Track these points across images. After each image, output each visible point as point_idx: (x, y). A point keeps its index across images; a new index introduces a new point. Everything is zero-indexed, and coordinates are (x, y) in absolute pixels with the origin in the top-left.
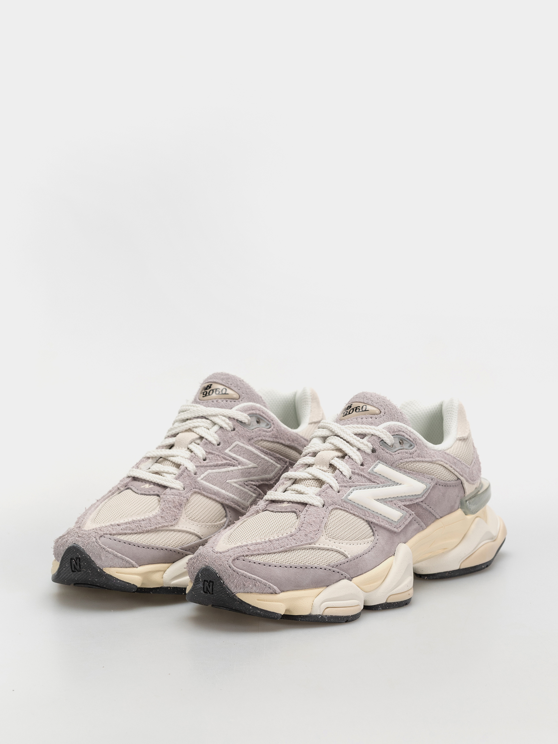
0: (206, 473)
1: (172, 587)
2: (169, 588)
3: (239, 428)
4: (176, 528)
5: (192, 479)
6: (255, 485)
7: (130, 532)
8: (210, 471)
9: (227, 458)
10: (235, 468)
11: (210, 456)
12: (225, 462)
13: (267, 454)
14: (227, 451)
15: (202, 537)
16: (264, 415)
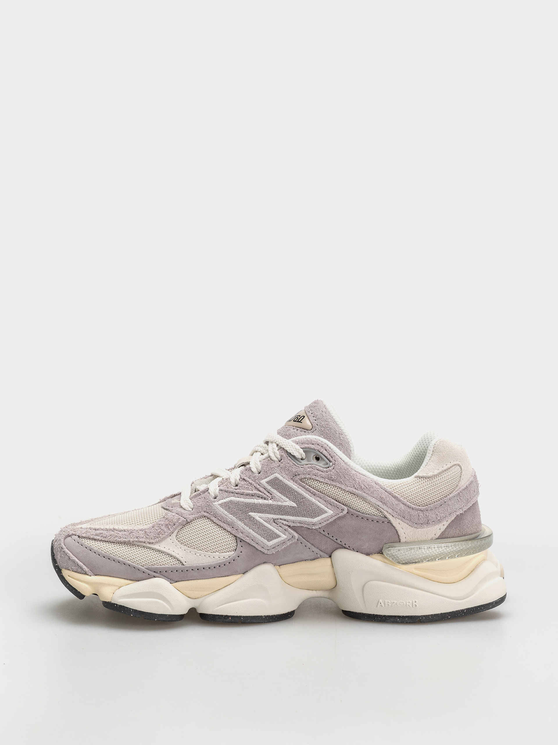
0: (227, 500)
1: (119, 605)
2: (116, 605)
3: (287, 460)
4: (156, 546)
5: (207, 502)
6: (286, 525)
7: (100, 538)
8: (232, 498)
9: (261, 489)
10: (266, 502)
11: (243, 483)
12: (255, 492)
13: (314, 495)
14: (264, 482)
15: (184, 563)
16: (325, 452)
